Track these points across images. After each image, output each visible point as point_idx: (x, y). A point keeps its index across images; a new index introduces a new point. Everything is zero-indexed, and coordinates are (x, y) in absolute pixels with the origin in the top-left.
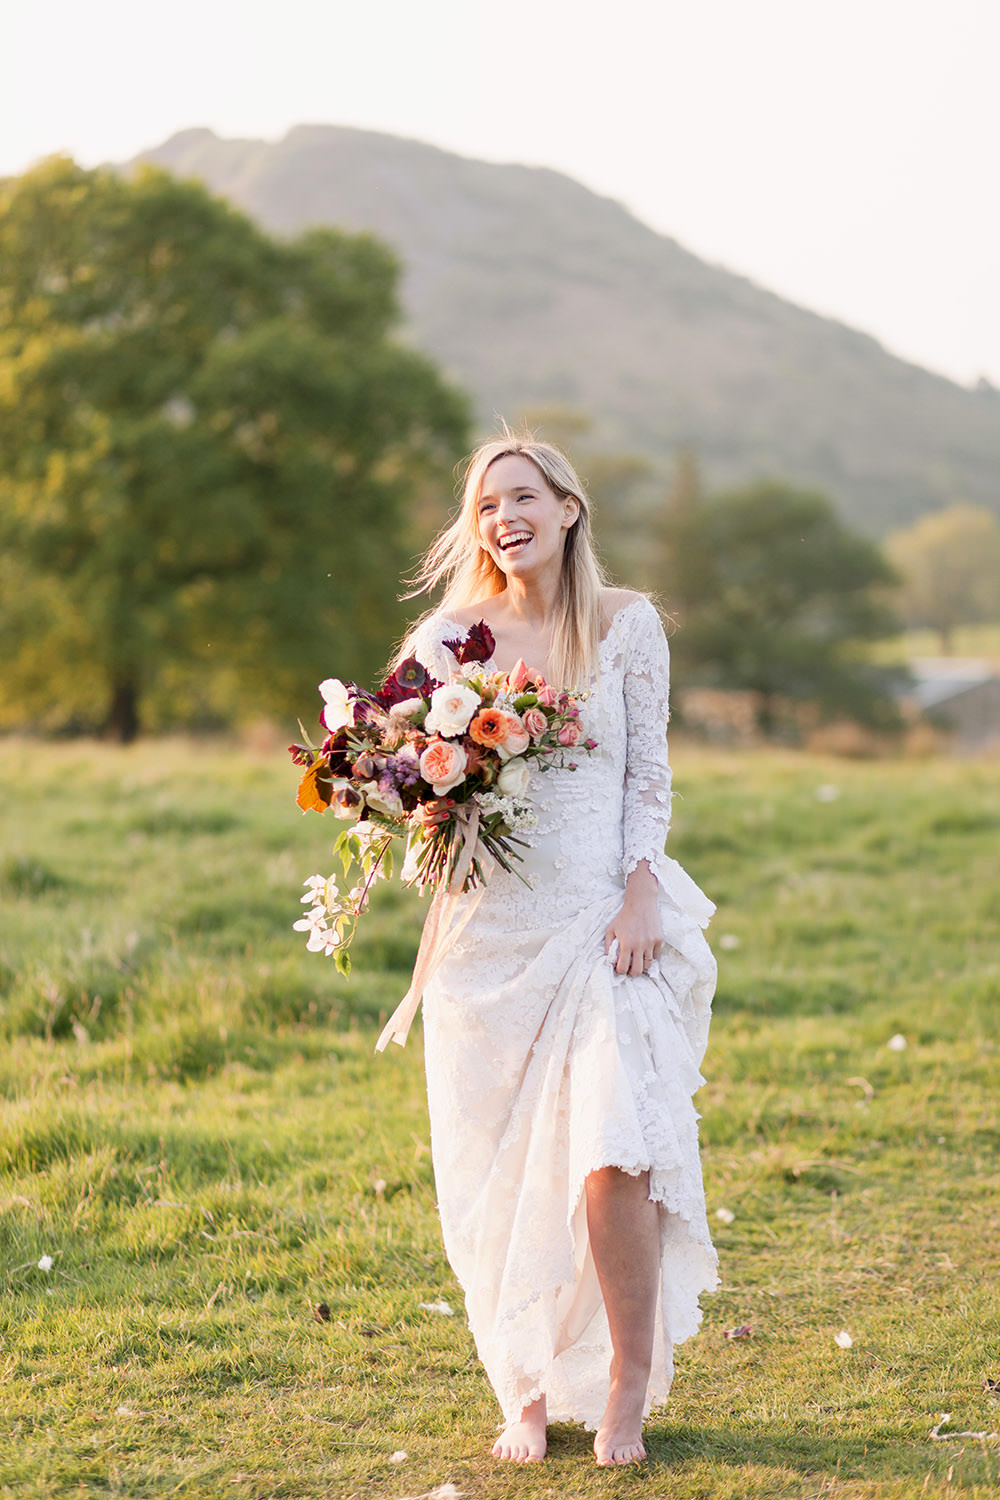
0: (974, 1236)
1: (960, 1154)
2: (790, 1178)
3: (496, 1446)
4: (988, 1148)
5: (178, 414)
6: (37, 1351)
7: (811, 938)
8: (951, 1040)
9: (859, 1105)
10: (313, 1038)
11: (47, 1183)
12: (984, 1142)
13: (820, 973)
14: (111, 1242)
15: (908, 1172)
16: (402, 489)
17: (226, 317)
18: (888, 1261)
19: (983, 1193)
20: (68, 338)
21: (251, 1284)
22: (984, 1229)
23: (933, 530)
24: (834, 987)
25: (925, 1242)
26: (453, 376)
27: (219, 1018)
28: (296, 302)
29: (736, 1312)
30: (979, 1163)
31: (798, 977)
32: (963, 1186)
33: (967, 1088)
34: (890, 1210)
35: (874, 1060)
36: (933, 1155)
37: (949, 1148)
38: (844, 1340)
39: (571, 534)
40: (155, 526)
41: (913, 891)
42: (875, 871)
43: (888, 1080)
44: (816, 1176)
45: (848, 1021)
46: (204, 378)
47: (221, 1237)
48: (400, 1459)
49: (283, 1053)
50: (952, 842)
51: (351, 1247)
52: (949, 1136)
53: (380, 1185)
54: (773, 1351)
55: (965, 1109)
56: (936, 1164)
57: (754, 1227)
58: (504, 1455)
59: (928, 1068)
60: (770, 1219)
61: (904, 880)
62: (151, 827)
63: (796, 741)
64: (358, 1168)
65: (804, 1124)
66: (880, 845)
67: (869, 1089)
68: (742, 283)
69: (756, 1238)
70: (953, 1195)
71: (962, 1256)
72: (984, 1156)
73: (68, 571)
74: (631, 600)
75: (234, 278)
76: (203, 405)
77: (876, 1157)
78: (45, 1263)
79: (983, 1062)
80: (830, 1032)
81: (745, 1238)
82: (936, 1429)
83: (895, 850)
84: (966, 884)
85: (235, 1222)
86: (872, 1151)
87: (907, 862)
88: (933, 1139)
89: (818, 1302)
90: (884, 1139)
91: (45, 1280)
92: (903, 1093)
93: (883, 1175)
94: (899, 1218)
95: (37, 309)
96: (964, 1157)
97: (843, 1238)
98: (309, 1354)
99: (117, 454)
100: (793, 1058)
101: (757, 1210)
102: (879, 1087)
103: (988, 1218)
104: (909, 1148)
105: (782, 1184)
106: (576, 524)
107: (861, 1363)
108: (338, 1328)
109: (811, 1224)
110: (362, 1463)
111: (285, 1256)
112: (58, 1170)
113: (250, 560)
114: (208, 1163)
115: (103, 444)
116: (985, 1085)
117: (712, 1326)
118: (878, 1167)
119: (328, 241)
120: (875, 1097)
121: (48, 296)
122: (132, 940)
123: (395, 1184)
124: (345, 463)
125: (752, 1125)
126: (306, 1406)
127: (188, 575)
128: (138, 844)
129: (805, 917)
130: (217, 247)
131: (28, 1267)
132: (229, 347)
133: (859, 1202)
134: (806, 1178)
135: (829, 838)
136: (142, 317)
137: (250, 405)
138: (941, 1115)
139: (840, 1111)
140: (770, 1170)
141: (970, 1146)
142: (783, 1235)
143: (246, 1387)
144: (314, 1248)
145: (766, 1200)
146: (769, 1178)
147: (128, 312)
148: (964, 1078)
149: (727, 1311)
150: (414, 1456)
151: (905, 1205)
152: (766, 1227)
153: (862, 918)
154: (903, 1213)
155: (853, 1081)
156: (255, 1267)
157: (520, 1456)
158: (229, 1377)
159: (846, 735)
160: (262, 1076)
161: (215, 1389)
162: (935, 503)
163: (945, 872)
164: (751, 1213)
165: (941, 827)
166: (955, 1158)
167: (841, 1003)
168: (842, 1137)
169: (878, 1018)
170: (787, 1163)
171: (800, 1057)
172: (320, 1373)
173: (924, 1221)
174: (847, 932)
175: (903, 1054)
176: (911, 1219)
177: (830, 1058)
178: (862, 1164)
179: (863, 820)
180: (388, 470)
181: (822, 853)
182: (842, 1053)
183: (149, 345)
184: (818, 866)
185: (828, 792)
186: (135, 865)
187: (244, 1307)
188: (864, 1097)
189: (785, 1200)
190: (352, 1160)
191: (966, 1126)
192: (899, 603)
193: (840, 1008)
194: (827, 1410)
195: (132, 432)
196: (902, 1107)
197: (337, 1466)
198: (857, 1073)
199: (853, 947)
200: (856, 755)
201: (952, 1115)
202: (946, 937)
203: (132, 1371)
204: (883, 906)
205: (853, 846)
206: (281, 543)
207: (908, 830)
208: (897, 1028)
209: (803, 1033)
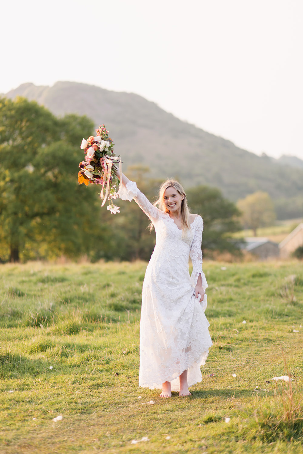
0: (263, 358)
1: (260, 343)
2: (220, 348)
3: (161, 395)
5: (30, 169)
6: (54, 383)
7: (221, 302)
8: (257, 321)
9: (235, 335)
10: (102, 325)
11: (46, 354)
12: (266, 341)
13: (226, 307)
14: (64, 364)
15: (248, 347)
17: (44, 141)
18: (244, 363)
19: (265, 350)
21: (100, 370)
22: (265, 357)
23: (250, 199)
24: (228, 311)
25: (252, 359)
27: (78, 320)
28: (64, 137)
29: (210, 372)
30: (264, 345)
31: (219, 309)
32: (260, 349)
33: (261, 331)
34: (244, 354)
35: (239, 325)
36: (253, 343)
37: (257, 342)
38: (234, 375)
40: (24, 202)
41: (247, 291)
42: (237, 286)
43: (242, 329)
44: (226, 348)
45: (232, 318)
46: (38, 158)
47: (90, 362)
48: (140, 398)
49: (96, 328)
50: (257, 279)
51: (121, 363)
52: (257, 339)
53: (124, 352)
54: (219, 379)
55: (260, 335)
56: (255, 345)
57: (212, 357)
58: (162, 396)
59: (252, 327)
61: (245, 288)
62: (43, 281)
63: (213, 258)
64: (119, 349)
65: (223, 338)
66: (238, 280)
67: (238, 331)
68: (192, 126)
69: (213, 360)
70: (258, 351)
71: (260, 362)
72: (265, 343)
75: (46, 129)
76: (37, 166)
78: (51, 368)
79: (265, 325)
80: (229, 320)
81: (211, 360)
82: (255, 389)
83: (242, 281)
84: (261, 289)
85: (93, 359)
86: (239, 343)
87: (245, 284)
88: (254, 340)
89: (228, 370)
90: (242, 341)
91: (51, 371)
92: (246, 332)
93: (242, 348)
94: (246, 355)
96: (261, 344)
97: (233, 359)
98: (115, 382)
99: (12, 181)
100: (219, 325)
101: (213, 354)
102: (240, 331)
103: (266, 355)
104: (248, 342)
105: (218, 349)
106: (184, 199)
107: (238, 379)
108: (121, 377)
109: (226, 357)
110: (132, 399)
111: (106, 365)
112: (48, 351)
113: (52, 211)
114: (82, 349)
115: (8, 179)
116: (265, 330)
117: (205, 375)
118: (240, 346)
119: (73, 118)
120: (239, 333)
122: (51, 304)
123: (128, 352)
126: (118, 390)
127: (34, 216)
128: (40, 285)
129: (220, 297)
130: (41, 120)
131: (47, 369)
132: (44, 149)
133: (237, 352)
134: (224, 348)
135: (225, 279)
136: (19, 141)
137: (49, 166)
138: (256, 336)
139: (232, 336)
140: (216, 346)
141: (262, 341)
142: (219, 359)
143: (104, 387)
144: (112, 363)
145: (215, 352)
146: (215, 348)
147: (14, 140)
148: (260, 329)
149: (208, 372)
150: (143, 397)
151: (247, 353)
152: (215, 357)
153: (234, 297)
154: (247, 354)
155: (234, 330)
156: (100, 367)
157: (166, 396)
158: (99, 386)
159: (228, 256)
160: (90, 333)
161: (96, 388)
162: (251, 191)
163: (255, 287)
164: (212, 355)
165: (254, 276)
166: (259, 344)
167: (230, 314)
168: (232, 340)
169: (240, 317)
170: (219, 345)
171: (221, 325)
172: (119, 385)
173: (251, 355)
174: (231, 300)
175: (246, 324)
176: (248, 355)
177: (228, 325)
178: (237, 346)
179: (233, 275)
181: (223, 282)
182: (231, 324)
183: (20, 149)
184: (223, 285)
185: (224, 268)
186: (42, 290)
187: (99, 374)
188: (237, 333)
189: (219, 353)
190: (117, 347)
191: (261, 338)
192: (241, 221)
193: (230, 316)
194: (231, 387)
195: (16, 175)
196: (245, 334)
197: (126, 400)
198: (235, 328)
199: (232, 303)
200: (230, 262)
201: (258, 336)
202: (256, 301)
203: (77, 385)
204: (240, 294)
205: (231, 280)
206: (60, 206)
207: (246, 277)
208: (244, 319)
209: (221, 320)
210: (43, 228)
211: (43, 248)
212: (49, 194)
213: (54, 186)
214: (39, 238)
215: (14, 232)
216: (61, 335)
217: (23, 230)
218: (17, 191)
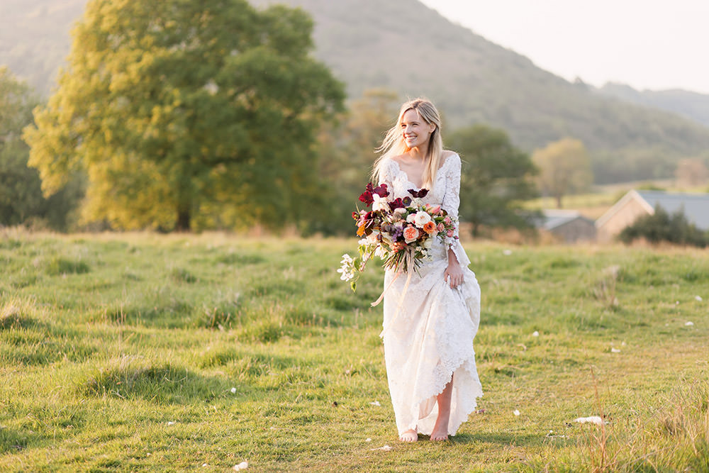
0: (562, 389)
1: (558, 366)
2: (497, 371)
3: (401, 438)
4: (569, 365)
5: (212, 89)
6: (238, 413)
7: (501, 302)
8: (556, 333)
9: (521, 352)
10: (314, 329)
11: (227, 369)
12: (568, 363)
13: (508, 311)
14: (254, 385)
15: (540, 371)
16: (313, 124)
17: (235, 45)
18: (532, 395)
19: (566, 377)
20: (162, 53)
21: (309, 397)
22: (566, 387)
23: (554, 149)
24: (511, 316)
25: (545, 390)
26: (336, 74)
27: (278, 321)
28: (266, 40)
30: (565, 369)
31: (498, 313)
32: (559, 375)
33: (562, 348)
34: (533, 381)
35: (528, 338)
36: (549, 366)
37: (554, 364)
38: (517, 413)
39: (432, 136)
40: (200, 140)
41: (542, 287)
42: (527, 280)
43: (532, 345)
44: (506, 371)
45: (517, 327)
46: (225, 71)
47: (294, 384)
48: (369, 441)
49: (304, 334)
50: (558, 271)
51: (342, 387)
52: (554, 361)
53: (348, 371)
54: (493, 417)
55: (560, 354)
56: (550, 369)
59: (547, 341)
60: (490, 383)
61: (539, 284)
62: (226, 261)
64: (339, 366)
65: (502, 356)
66: (530, 271)
67: (525, 348)
68: (468, 32)
70: (555, 377)
71: (558, 394)
72: (567, 367)
73: (160, 159)
74: (451, 154)
75: (239, 27)
76: (222, 85)
77: (528, 366)
78: (233, 390)
79: (568, 340)
80: (513, 330)
82: (548, 434)
83: (535, 272)
84: (564, 286)
85: (299, 379)
86: (526, 365)
87: (539, 277)
88: (549, 362)
89: (507, 405)
90: (531, 361)
91: (234, 395)
92: (537, 348)
93: (530, 372)
94: (536, 384)
95: (148, 39)
96: (560, 367)
97: (516, 389)
98: (332, 415)
99: (183, 106)
100: (497, 337)
102: (529, 347)
103: (567, 384)
104: (540, 364)
105: (494, 373)
106: (434, 132)
107: (522, 419)
108: (341, 408)
109: (505, 384)
110: (356, 442)
111: (318, 390)
112: (230, 364)
113: (243, 156)
114: (283, 364)
115: (177, 103)
116: (568, 347)
118: (528, 369)
119: (281, 10)
120: (527, 350)
121: (152, 34)
122: (237, 295)
123: (353, 371)
124: (286, 112)
125: (482, 356)
126: (335, 428)
127: (215, 162)
129: (499, 294)
130: (232, 13)
131: (227, 391)
132: (235, 58)
133: (522, 379)
134: (502, 371)
135: (508, 268)
136: (196, 44)
137: (241, 85)
138: (553, 355)
139: (515, 353)
140: (489, 368)
141: (562, 364)
142: (494, 387)
143: (313, 423)
144: (328, 387)
145: (488, 377)
146: (489, 371)
147: (189, 42)
148: (560, 345)
150: (373, 440)
152: (489, 385)
153: (521, 296)
154: (538, 381)
155: (519, 345)
156: (309, 392)
157: (409, 440)
158: (307, 420)
159: (515, 235)
160: (296, 341)
161: (302, 423)
162: (555, 138)
163: (555, 281)
165: (554, 265)
166: (556, 367)
167: (514, 322)
168: (515, 360)
169: (529, 326)
170: (495, 366)
171: (499, 337)
172: (337, 420)
173: (545, 384)
174: (517, 300)
175: (538, 337)
176: (540, 384)
177: (511, 337)
178: (523, 368)
179: (522, 263)
180: (305, 116)
181: (505, 273)
182: (515, 337)
183: (198, 57)
184: (505, 278)
185: (507, 253)
186: (224, 274)
187: (307, 403)
188: (523, 350)
189: (495, 378)
190: (336, 364)
191: (560, 359)
192: (537, 182)
193: (514, 323)
194: (511, 431)
195: (190, 97)
196: (537, 352)
197: (348, 443)
198: (521, 342)
199: (518, 305)
200: (518, 243)
201: (557, 355)
202: (555, 303)
203: (272, 418)
204: (530, 292)
205: (519, 271)
206: (256, 149)
207: (541, 266)
208: (536, 329)
209: (500, 330)
210: (229, 181)
211: (228, 213)
212: (238, 128)
213: (249, 117)
214: (221, 196)
215: (183, 186)
216: (250, 342)
217: (197, 183)
218: (192, 122)
